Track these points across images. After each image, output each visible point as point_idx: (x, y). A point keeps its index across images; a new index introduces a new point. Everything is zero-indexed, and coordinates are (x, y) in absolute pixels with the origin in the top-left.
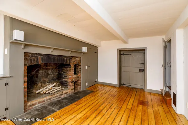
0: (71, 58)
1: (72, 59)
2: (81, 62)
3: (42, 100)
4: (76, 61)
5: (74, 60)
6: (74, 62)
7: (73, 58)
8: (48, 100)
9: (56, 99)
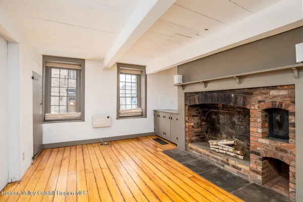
0: (249, 92)
1: (252, 94)
2: (294, 102)
3: (202, 150)
4: (268, 100)
5: (260, 98)
6: (260, 102)
7: (257, 92)
8: (205, 154)
9: (216, 163)
